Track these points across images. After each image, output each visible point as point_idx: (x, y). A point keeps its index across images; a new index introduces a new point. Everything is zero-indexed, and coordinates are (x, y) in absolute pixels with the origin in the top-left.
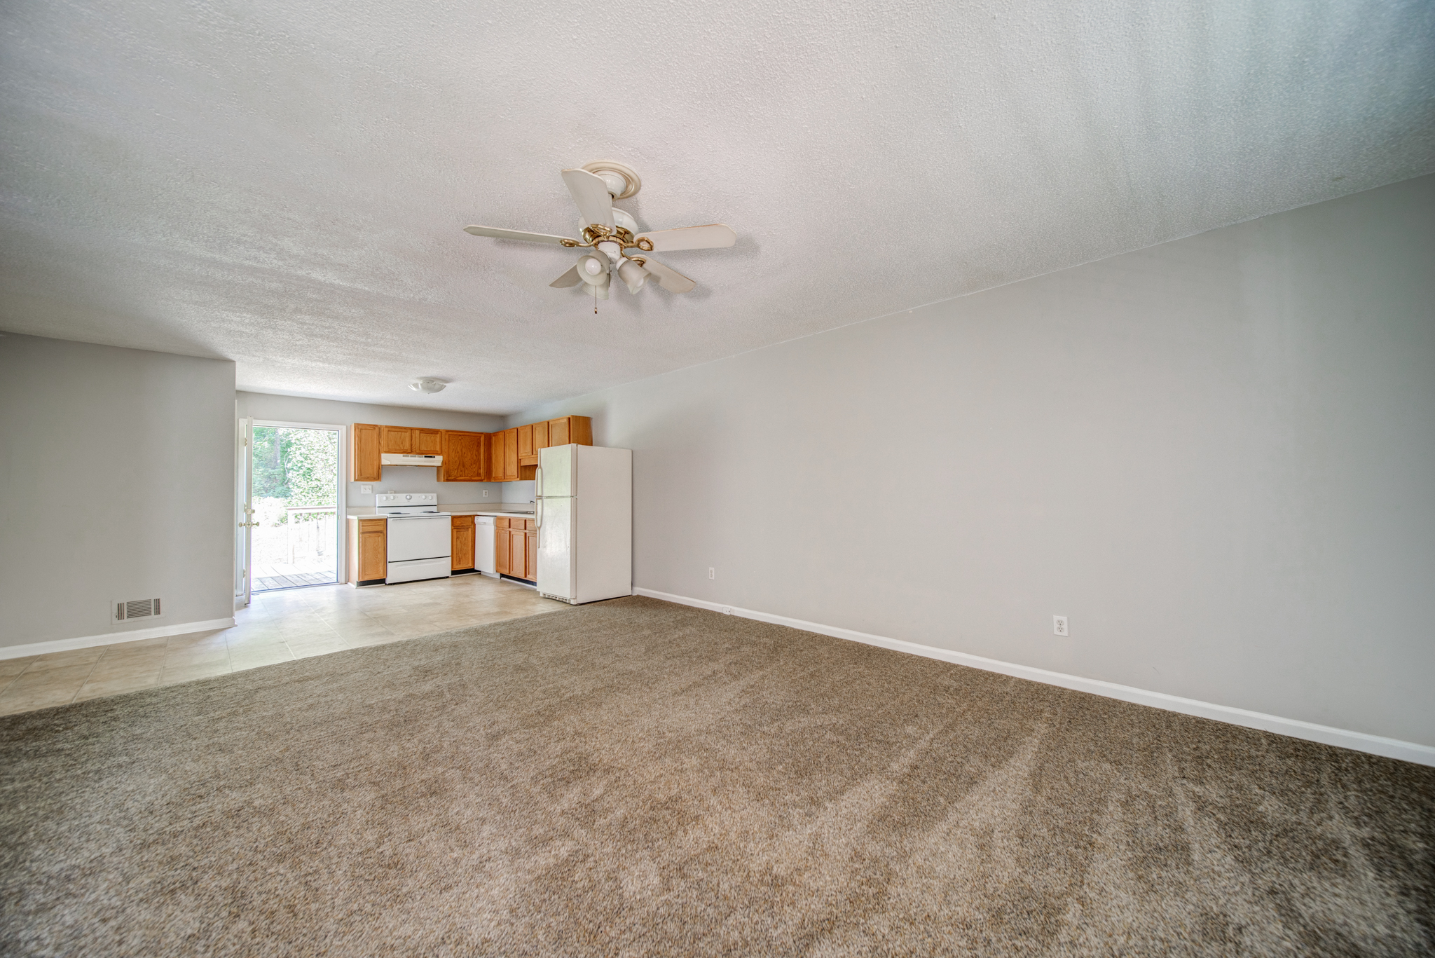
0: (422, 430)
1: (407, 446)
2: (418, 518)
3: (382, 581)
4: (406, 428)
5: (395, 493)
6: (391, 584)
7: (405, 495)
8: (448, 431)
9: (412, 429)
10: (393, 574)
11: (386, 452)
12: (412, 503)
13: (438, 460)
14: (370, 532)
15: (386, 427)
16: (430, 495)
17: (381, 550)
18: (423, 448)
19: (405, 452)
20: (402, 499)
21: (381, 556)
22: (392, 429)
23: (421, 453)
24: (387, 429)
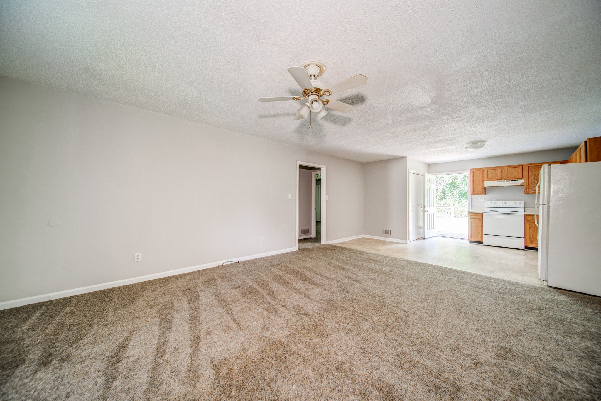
0: (508, 167)
1: (499, 175)
2: (508, 214)
3: (481, 243)
4: (498, 167)
5: (497, 200)
6: (485, 245)
7: (502, 202)
8: (527, 165)
9: (502, 167)
10: (486, 240)
11: (487, 180)
12: (506, 206)
13: (521, 181)
14: (474, 219)
15: (487, 168)
16: (518, 202)
17: (480, 228)
18: (510, 176)
19: (497, 180)
20: (500, 204)
21: (479, 231)
22: (489, 169)
23: (508, 179)
24: (487, 169)
